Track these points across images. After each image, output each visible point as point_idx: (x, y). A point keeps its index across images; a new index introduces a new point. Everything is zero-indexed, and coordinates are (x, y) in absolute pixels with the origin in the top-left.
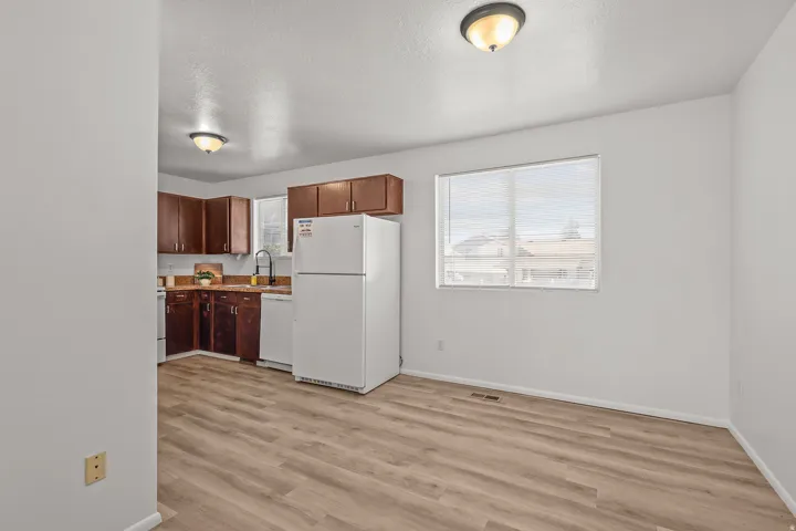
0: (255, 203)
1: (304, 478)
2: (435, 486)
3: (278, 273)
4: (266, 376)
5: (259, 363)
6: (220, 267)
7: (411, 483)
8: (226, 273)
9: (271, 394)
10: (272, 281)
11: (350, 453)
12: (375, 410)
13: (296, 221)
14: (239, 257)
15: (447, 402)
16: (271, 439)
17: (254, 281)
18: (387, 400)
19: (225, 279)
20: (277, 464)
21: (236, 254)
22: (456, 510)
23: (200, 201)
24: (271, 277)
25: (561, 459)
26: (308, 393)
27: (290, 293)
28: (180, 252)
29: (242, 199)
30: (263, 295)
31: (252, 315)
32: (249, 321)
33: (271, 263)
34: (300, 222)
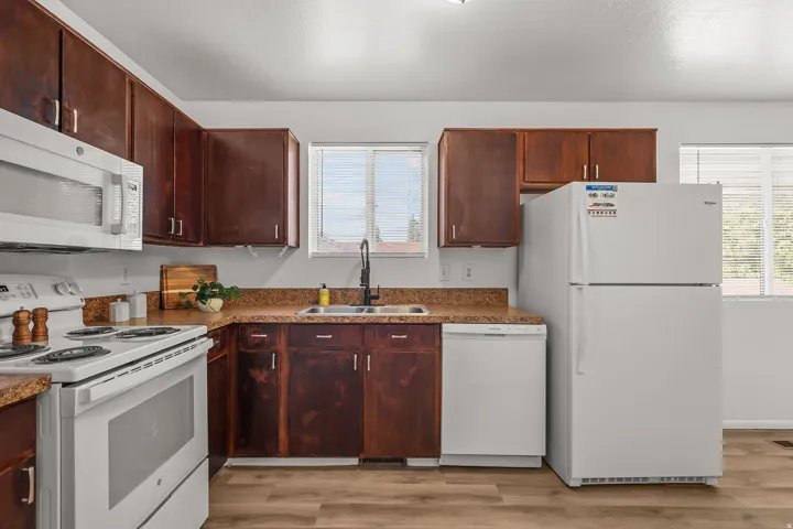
24: (367, 290)
29: (294, 140)
30: (451, 328)
31: (412, 370)
32: (404, 382)
33: (368, 264)
34: (589, 188)
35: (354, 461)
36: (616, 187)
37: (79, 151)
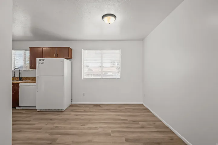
1: (60, 136)
2: (96, 127)
4: (24, 111)
5: (17, 108)
7: (90, 128)
9: (30, 116)
11: (70, 126)
12: (70, 114)
15: (88, 109)
16: (40, 129)
18: (72, 111)
20: (47, 135)
22: (103, 131)
25: (119, 115)
26: (44, 114)
30: (20, 84)
31: (14, 91)
32: (13, 94)
33: (20, 73)
34: (39, 59)
36: (44, 59)
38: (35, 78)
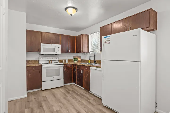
0: (90, 36)
3: (97, 59)
5: (90, 92)
6: (80, 57)
8: (82, 58)
10: (95, 62)
13: (103, 37)
14: (85, 54)
17: (89, 62)
19: (82, 61)
21: (84, 53)
23: (74, 37)
24: (94, 60)
27: (100, 67)
28: (69, 52)
29: (86, 35)
30: (91, 67)
31: (88, 74)
32: (87, 76)
33: (95, 55)
34: (105, 37)
35: (84, 88)
36: (110, 36)
37: (51, 45)
38: (100, 61)
